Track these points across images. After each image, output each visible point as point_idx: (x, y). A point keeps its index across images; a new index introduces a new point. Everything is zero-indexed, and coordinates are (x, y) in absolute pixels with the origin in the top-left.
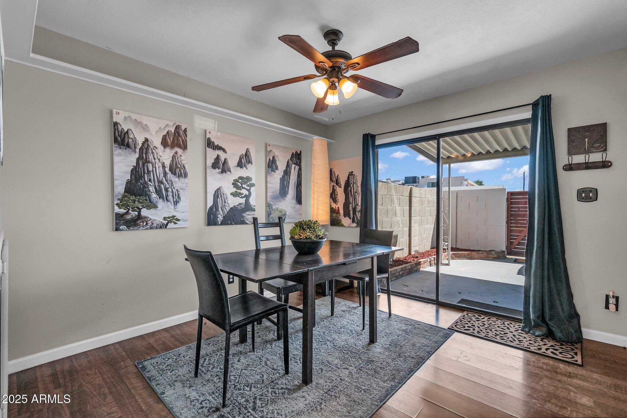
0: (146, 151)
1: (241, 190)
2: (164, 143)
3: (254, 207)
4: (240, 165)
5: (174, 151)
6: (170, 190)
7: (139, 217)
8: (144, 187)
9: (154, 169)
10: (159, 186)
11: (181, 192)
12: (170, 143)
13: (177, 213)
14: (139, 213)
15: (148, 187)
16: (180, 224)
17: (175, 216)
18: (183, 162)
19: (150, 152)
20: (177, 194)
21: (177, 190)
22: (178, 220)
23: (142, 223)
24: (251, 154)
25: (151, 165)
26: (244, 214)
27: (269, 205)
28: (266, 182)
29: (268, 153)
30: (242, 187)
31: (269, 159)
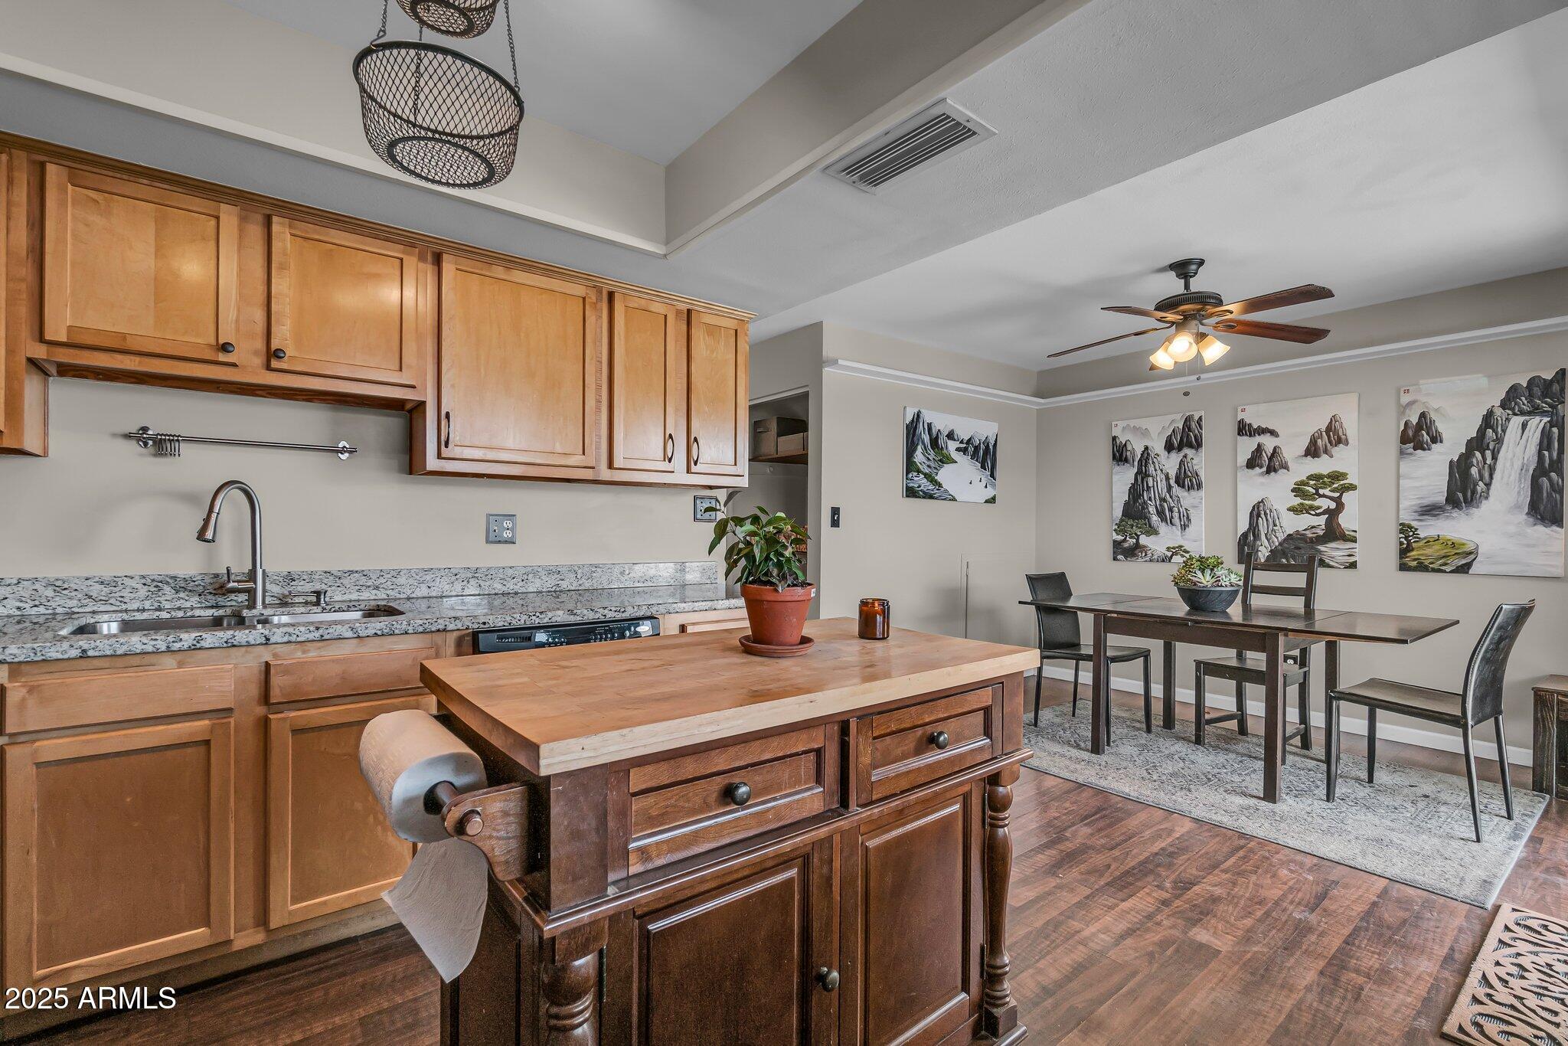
0: (1146, 462)
1: (1315, 499)
2: (1169, 447)
3: (1353, 533)
4: (1312, 451)
5: (1182, 454)
6: (1176, 509)
7: (1137, 546)
8: (1143, 508)
9: (1155, 483)
10: (1161, 505)
11: (1192, 513)
12: (1176, 445)
13: (1186, 542)
14: (1138, 540)
15: (1147, 508)
17: (1182, 546)
18: (1195, 468)
19: (1151, 462)
20: (1185, 514)
21: (1186, 509)
22: (1187, 552)
23: (1140, 554)
24: (1345, 425)
25: (1151, 478)
26: (1321, 548)
27: (1405, 529)
28: (1398, 477)
29: (1403, 409)
30: (1317, 493)
31: (1406, 424)
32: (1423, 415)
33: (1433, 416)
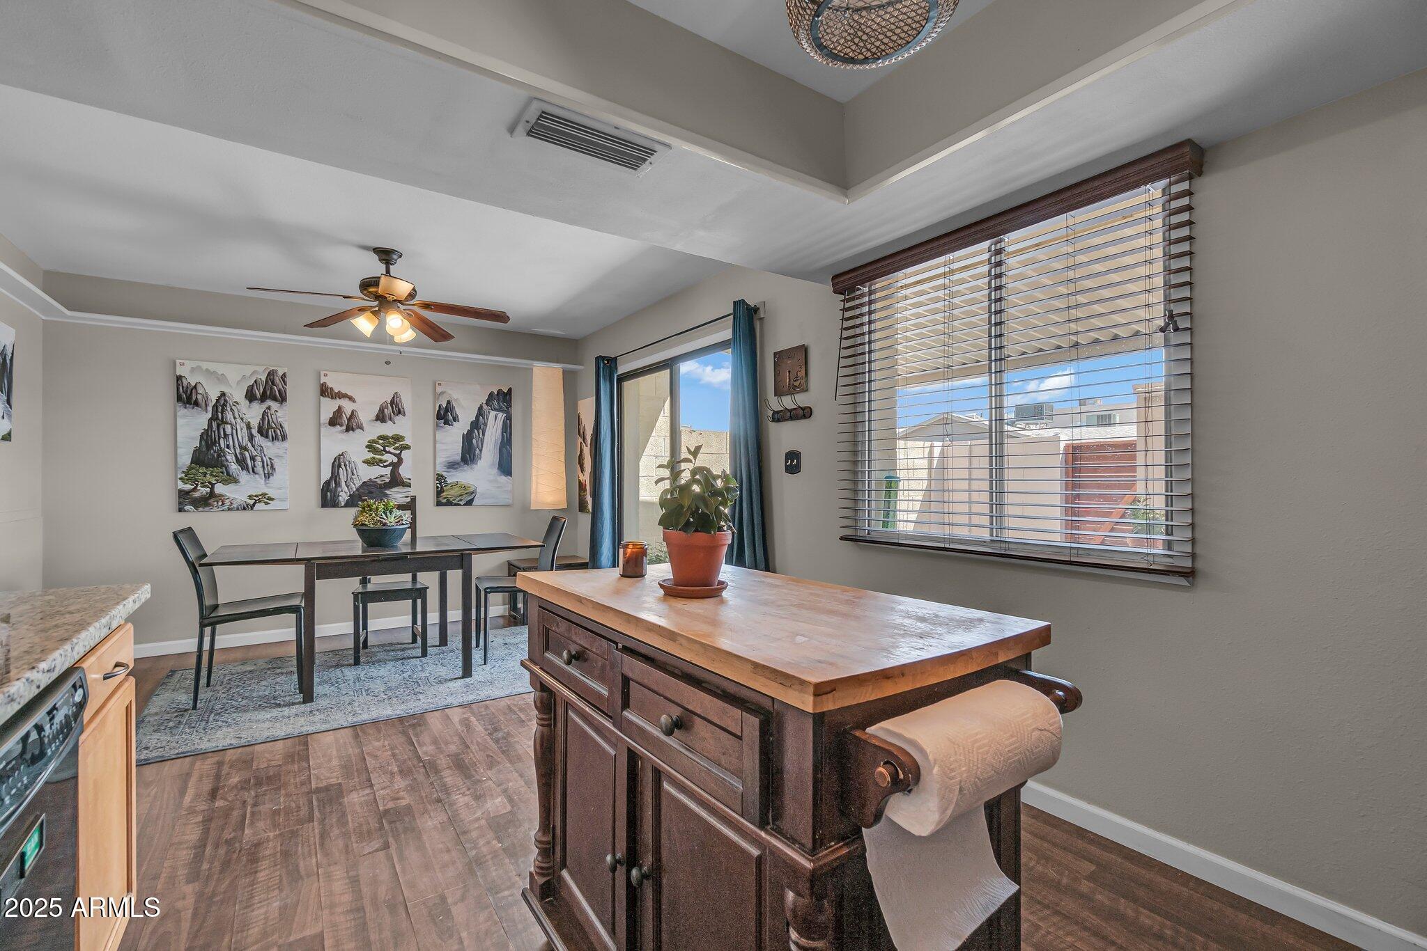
0: (223, 408)
1: (383, 455)
2: (250, 396)
3: (408, 481)
4: (381, 418)
5: (265, 406)
6: (259, 458)
7: (212, 494)
8: (219, 456)
9: (234, 431)
10: (241, 454)
11: (276, 461)
12: (258, 396)
13: (270, 490)
14: (212, 489)
15: (224, 456)
16: (273, 505)
17: (266, 494)
18: (280, 420)
19: (229, 409)
20: (269, 463)
21: (270, 459)
22: (272, 499)
23: (216, 503)
24: (403, 401)
25: (229, 426)
26: (388, 492)
27: (440, 478)
28: (435, 442)
29: (437, 396)
30: (385, 450)
31: (440, 406)
32: (449, 402)
33: (454, 403)
